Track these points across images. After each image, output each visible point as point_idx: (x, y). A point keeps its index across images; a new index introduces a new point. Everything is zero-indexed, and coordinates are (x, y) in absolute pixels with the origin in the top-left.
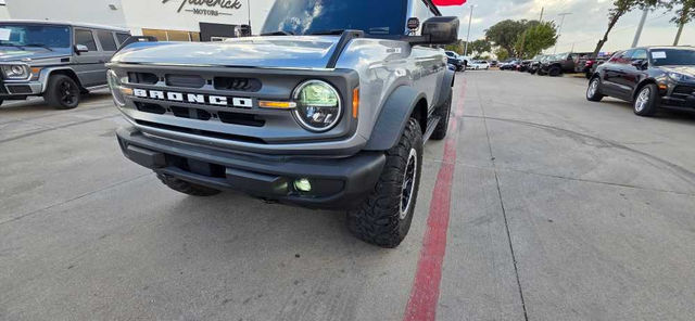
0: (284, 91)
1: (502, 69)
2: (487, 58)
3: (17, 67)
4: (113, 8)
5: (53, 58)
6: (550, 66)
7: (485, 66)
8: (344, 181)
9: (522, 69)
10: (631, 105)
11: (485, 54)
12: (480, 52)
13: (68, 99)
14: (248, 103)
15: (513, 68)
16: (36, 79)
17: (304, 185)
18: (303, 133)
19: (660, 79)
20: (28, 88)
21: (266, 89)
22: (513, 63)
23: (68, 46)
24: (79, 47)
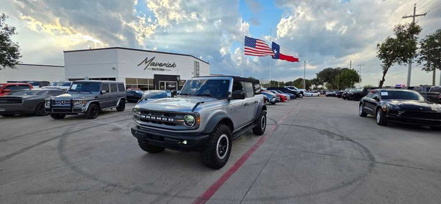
0: (181, 117)
1: (328, 96)
2: (322, 88)
3: (78, 101)
4: (114, 68)
5: (90, 97)
6: (354, 95)
7: (317, 94)
8: (194, 140)
9: (339, 96)
10: (375, 118)
11: (320, 86)
12: (317, 85)
13: (94, 114)
14: (172, 120)
15: (334, 95)
16: (84, 106)
17: (185, 142)
18: (185, 128)
19: (384, 107)
20: (81, 110)
21: (177, 117)
22: (334, 92)
23: (98, 91)
24: (103, 91)
